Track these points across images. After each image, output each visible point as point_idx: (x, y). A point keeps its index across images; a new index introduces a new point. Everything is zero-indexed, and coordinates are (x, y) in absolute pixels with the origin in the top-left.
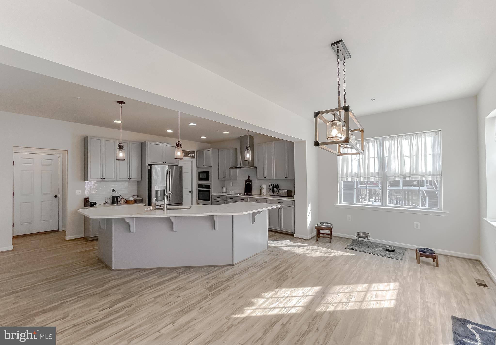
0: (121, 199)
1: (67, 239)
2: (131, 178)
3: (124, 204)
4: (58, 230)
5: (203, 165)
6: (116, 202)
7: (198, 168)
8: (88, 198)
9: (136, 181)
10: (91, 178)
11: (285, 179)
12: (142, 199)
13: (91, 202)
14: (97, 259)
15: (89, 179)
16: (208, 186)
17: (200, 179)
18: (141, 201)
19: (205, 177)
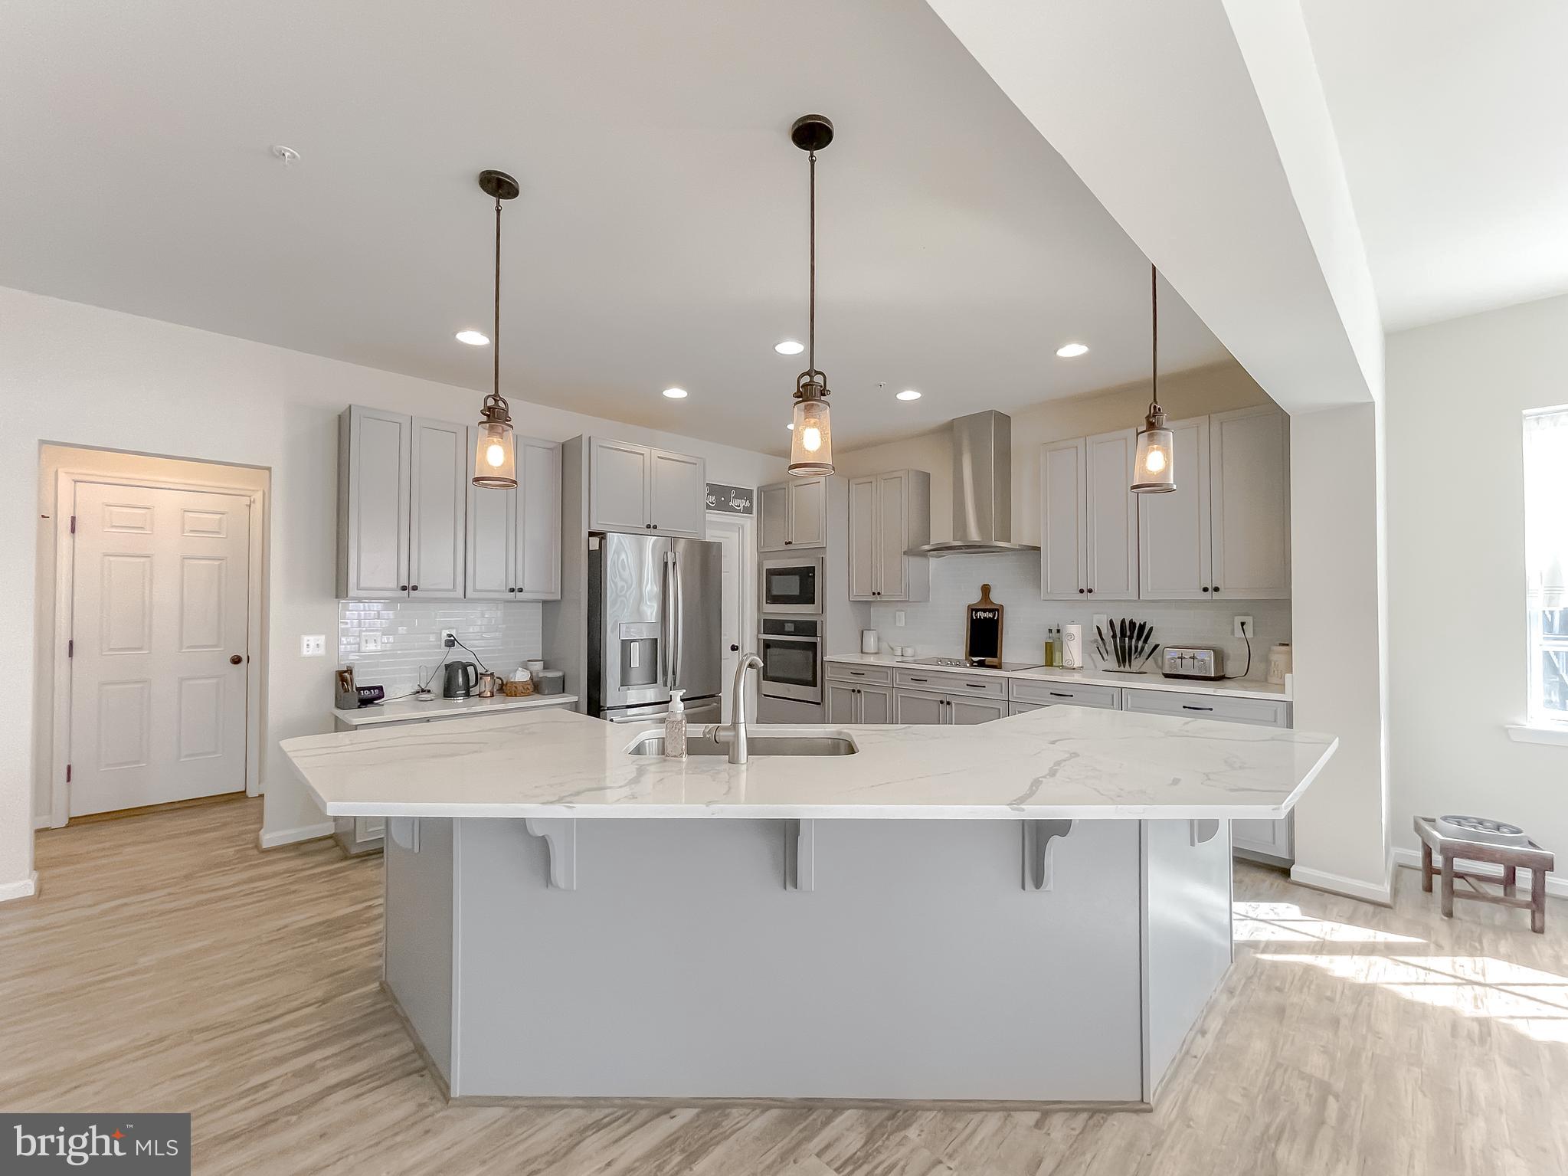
0: (481, 674)
1: (265, 845)
2: (521, 590)
3: (492, 696)
4: (245, 792)
5: (786, 543)
6: (459, 689)
7: (762, 554)
8: (350, 671)
9: (537, 601)
10: (362, 585)
11: (1207, 596)
12: (563, 679)
13: (364, 689)
14: (374, 986)
15: (353, 592)
16: (809, 628)
17: (773, 599)
18: (561, 686)
19: (796, 592)
